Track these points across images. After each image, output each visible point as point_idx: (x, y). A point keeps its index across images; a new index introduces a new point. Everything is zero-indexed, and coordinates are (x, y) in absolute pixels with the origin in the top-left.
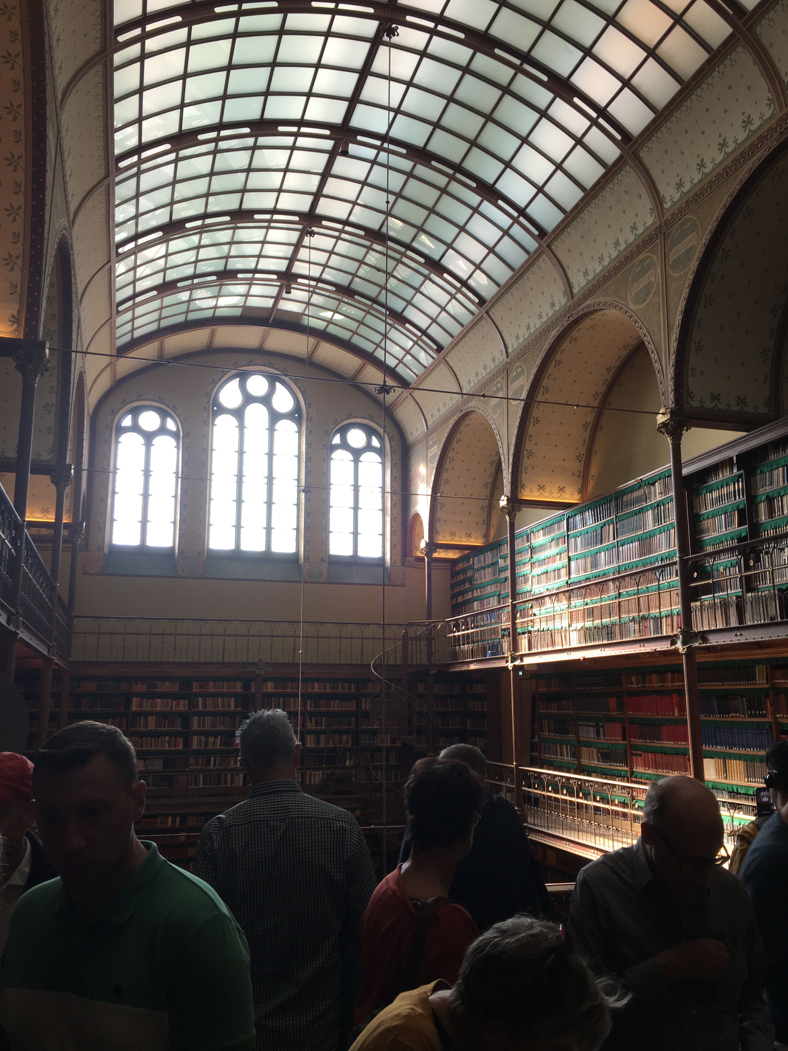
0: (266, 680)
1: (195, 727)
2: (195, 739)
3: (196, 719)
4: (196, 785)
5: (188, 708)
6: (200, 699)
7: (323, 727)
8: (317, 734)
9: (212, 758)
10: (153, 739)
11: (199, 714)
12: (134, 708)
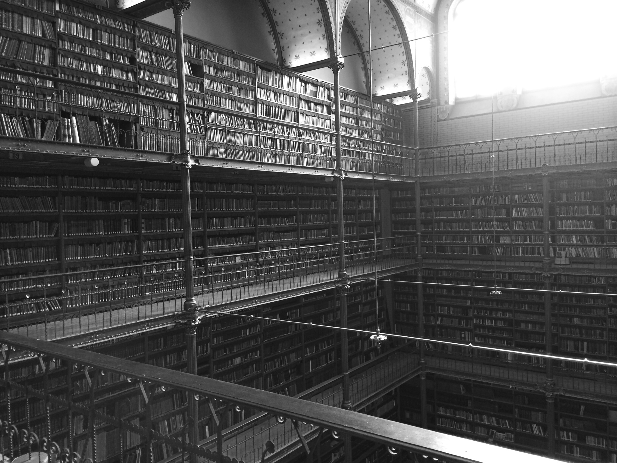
1: (515, 215)
2: (516, 223)
3: (515, 210)
4: (517, 253)
5: (509, 202)
6: (516, 196)
9: (528, 236)
10: (487, 224)
11: (517, 206)
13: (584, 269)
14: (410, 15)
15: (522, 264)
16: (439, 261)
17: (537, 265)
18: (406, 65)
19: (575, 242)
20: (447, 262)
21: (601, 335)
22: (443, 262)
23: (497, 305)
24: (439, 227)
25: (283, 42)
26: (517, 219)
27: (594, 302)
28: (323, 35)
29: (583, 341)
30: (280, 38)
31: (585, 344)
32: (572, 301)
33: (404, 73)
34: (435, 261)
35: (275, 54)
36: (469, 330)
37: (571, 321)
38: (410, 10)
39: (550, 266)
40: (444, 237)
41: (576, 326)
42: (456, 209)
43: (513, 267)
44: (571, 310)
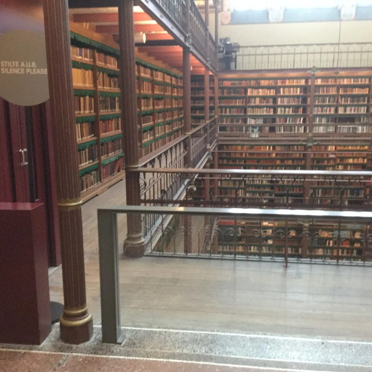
0: (317, 78)
1: (279, 103)
2: (279, 109)
3: (279, 99)
4: (280, 131)
5: (276, 93)
6: (282, 89)
7: (349, 103)
8: (345, 106)
9: (288, 119)
10: (258, 110)
11: (281, 97)
12: (249, 94)
19: (318, 122)
24: (221, 112)
26: (281, 106)
27: (328, 162)
29: (319, 189)
31: (320, 191)
36: (242, 189)
40: (225, 119)
42: (236, 98)
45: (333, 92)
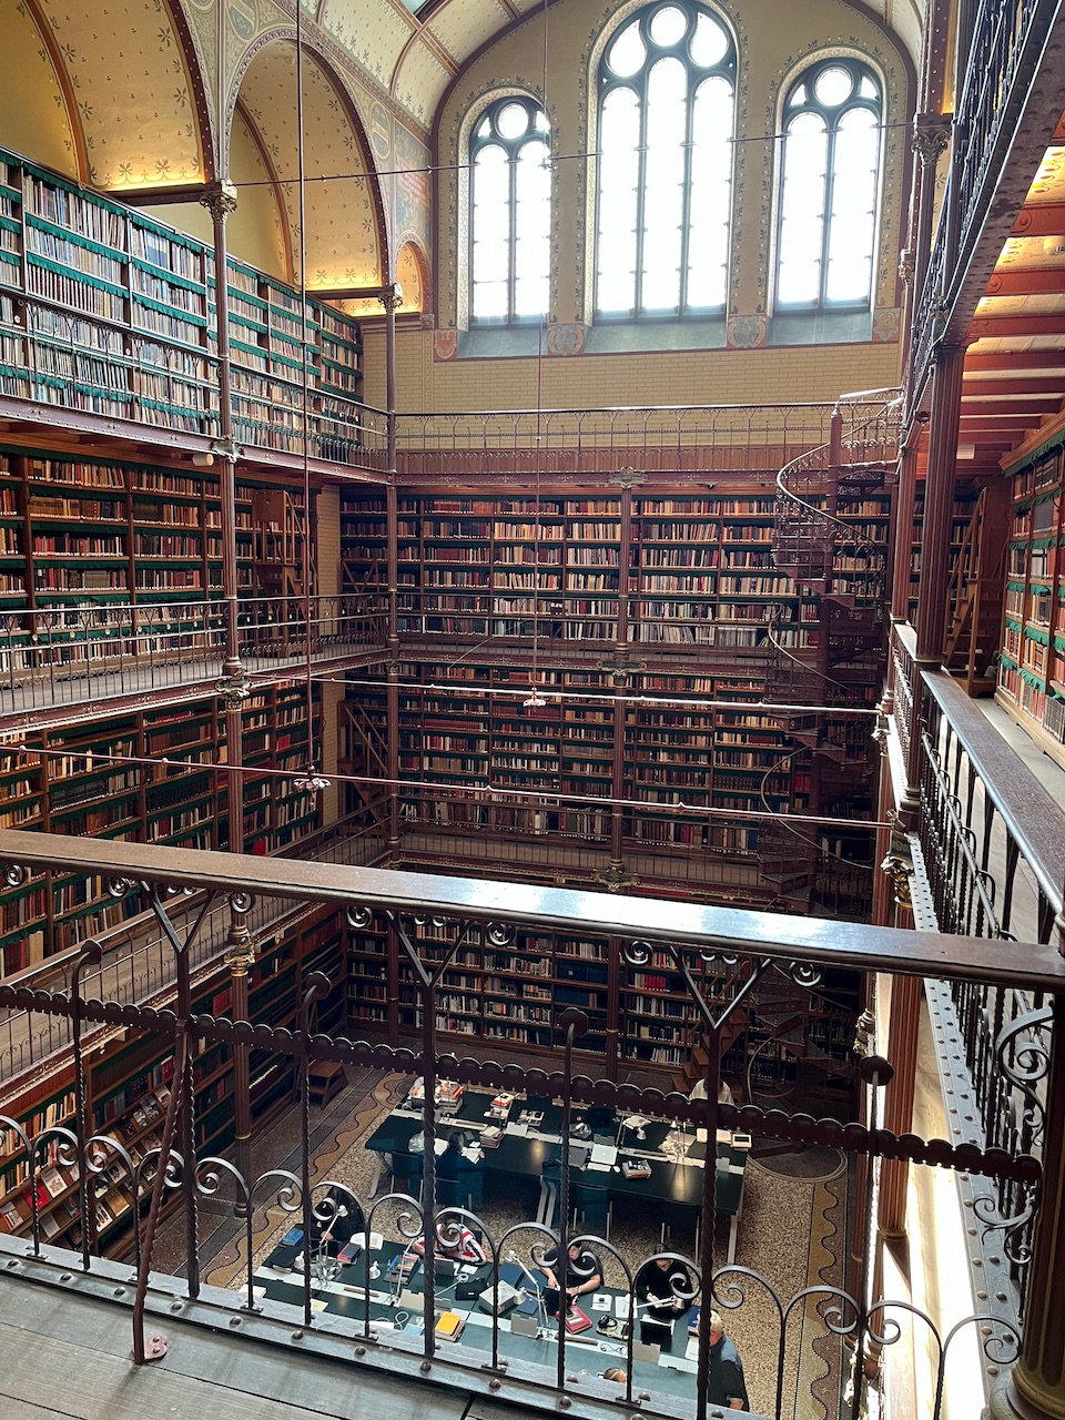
1: (571, 563)
2: (572, 577)
3: (571, 551)
4: (573, 636)
5: (563, 538)
6: (576, 526)
7: (747, 567)
8: (738, 576)
10: (521, 577)
12: (497, 536)
13: (681, 664)
14: (380, 120)
15: (580, 655)
16: (431, 648)
17: (605, 656)
18: (372, 230)
19: (667, 616)
20: (446, 649)
21: (702, 781)
22: (438, 648)
23: (534, 731)
24: (431, 580)
25: (89, 128)
27: (693, 723)
28: (189, 127)
30: (83, 117)
32: (657, 721)
33: (367, 247)
34: (423, 648)
35: (71, 152)
36: (480, 779)
37: (655, 757)
38: (381, 109)
39: (627, 659)
40: (440, 598)
41: (662, 767)
42: (466, 546)
43: (564, 659)
44: (655, 739)
45: (705, 535)
